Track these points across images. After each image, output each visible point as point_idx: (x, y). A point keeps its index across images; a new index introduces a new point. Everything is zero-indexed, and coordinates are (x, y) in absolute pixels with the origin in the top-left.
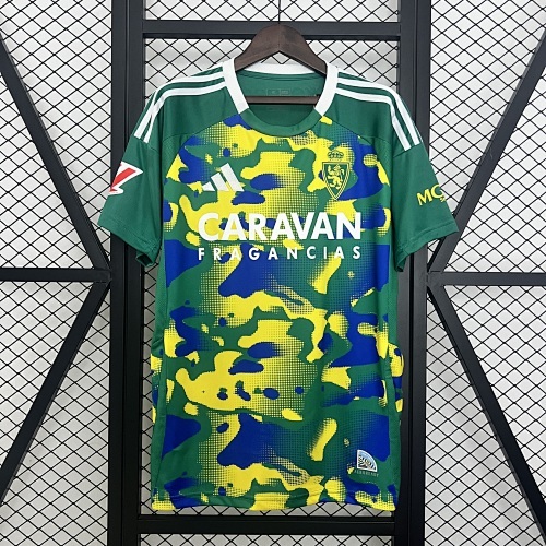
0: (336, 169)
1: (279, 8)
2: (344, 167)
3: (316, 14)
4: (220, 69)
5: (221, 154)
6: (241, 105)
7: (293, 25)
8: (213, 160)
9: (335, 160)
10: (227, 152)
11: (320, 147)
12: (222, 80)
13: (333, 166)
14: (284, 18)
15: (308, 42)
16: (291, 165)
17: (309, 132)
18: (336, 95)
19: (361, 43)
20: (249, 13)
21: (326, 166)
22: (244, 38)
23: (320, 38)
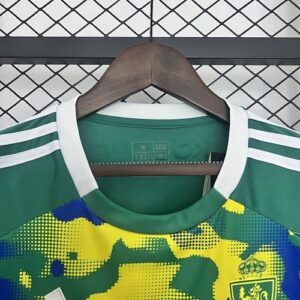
0: (254, 291)
1: (151, 18)
2: (266, 286)
3: (205, 26)
4: (52, 118)
5: (47, 271)
6: (85, 181)
7: (172, 44)
8: (33, 283)
9: (251, 277)
10: (58, 267)
11: (225, 254)
12: (53, 136)
13: (248, 288)
14: (158, 33)
15: (195, 67)
16: (173, 285)
17: (205, 226)
18: (249, 160)
19: (273, 68)
20: (107, 26)
21: (236, 290)
22: (99, 61)
23: (212, 62)
